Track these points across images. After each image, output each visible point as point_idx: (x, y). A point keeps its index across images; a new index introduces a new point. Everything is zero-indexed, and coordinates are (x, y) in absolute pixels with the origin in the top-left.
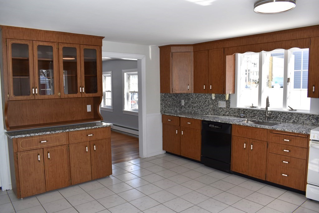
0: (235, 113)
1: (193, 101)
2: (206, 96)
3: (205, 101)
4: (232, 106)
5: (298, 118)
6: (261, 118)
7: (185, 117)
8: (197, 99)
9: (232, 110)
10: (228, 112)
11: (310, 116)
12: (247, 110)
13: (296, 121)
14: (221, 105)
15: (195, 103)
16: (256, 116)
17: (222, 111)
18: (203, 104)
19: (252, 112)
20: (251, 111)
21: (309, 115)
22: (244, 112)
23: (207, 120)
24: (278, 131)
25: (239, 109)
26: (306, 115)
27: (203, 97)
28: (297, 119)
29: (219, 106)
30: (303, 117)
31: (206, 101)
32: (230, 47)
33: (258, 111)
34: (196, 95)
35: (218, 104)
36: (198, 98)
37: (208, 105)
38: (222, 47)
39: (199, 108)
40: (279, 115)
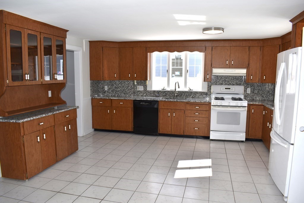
0: (151, 94)
1: (116, 87)
2: (128, 83)
3: (128, 86)
4: (148, 89)
5: (195, 95)
6: (171, 96)
7: (117, 98)
8: (120, 85)
9: (149, 92)
10: (145, 94)
11: (202, 93)
12: (160, 91)
13: (194, 97)
14: (139, 89)
15: (119, 88)
16: (167, 95)
17: (140, 93)
18: (126, 88)
19: (164, 93)
20: (163, 92)
21: (201, 92)
22: (159, 93)
24: (191, 102)
25: (154, 91)
27: (126, 83)
29: (138, 90)
30: (198, 94)
31: (129, 86)
32: (151, 47)
33: (169, 92)
34: (119, 82)
35: (137, 88)
36: (121, 84)
37: (131, 89)
38: (145, 46)
39: (123, 92)
40: (183, 94)
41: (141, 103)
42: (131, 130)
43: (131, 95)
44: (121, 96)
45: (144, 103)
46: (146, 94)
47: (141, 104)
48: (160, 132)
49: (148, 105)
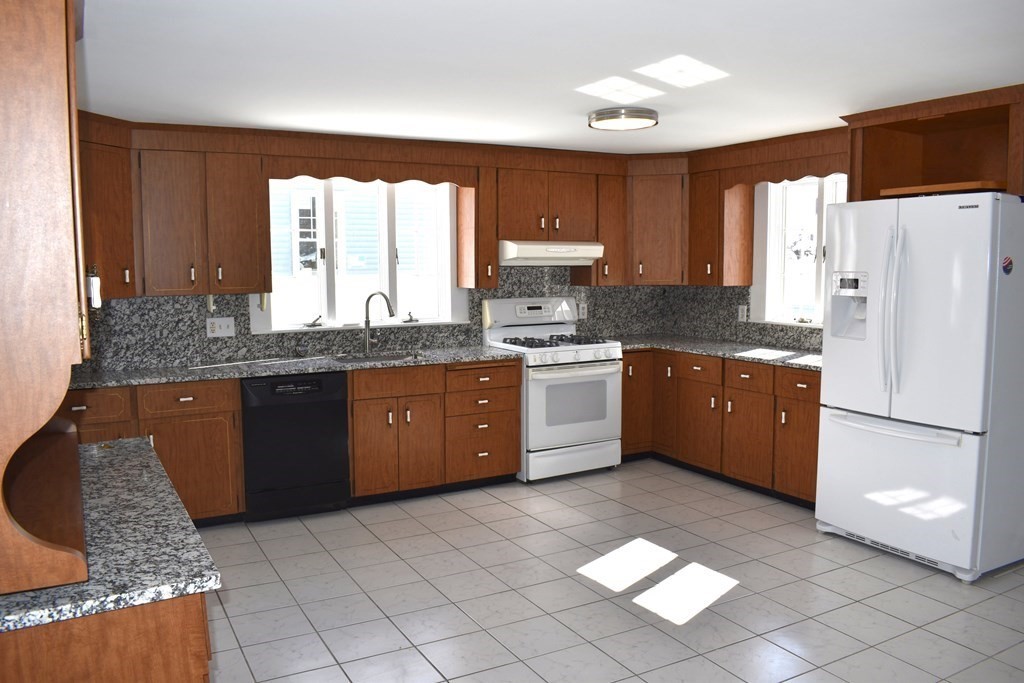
0: (267, 347)
1: (117, 328)
2: (177, 306)
3: (178, 323)
4: (256, 328)
5: (433, 336)
6: (348, 349)
8: (136, 319)
9: (258, 341)
10: (245, 349)
11: (454, 328)
12: (306, 334)
13: (428, 343)
14: (217, 329)
15: (131, 332)
16: (334, 348)
17: (220, 350)
18: (165, 332)
19: (321, 339)
20: (318, 336)
21: (452, 326)
22: (300, 340)
23: (264, 374)
25: (282, 336)
26: (447, 326)
27: (168, 307)
28: (431, 338)
29: (210, 335)
30: (441, 333)
31: (179, 321)
32: (283, 156)
33: (339, 333)
34: (131, 304)
35: (205, 327)
36: (143, 315)
37: (191, 335)
38: (257, 152)
39: (152, 349)
40: (392, 337)
41: (280, 389)
42: (232, 508)
43: (191, 360)
44: (145, 369)
45: (291, 387)
46: (248, 351)
47: (281, 394)
48: (359, 493)
49: (307, 392)
